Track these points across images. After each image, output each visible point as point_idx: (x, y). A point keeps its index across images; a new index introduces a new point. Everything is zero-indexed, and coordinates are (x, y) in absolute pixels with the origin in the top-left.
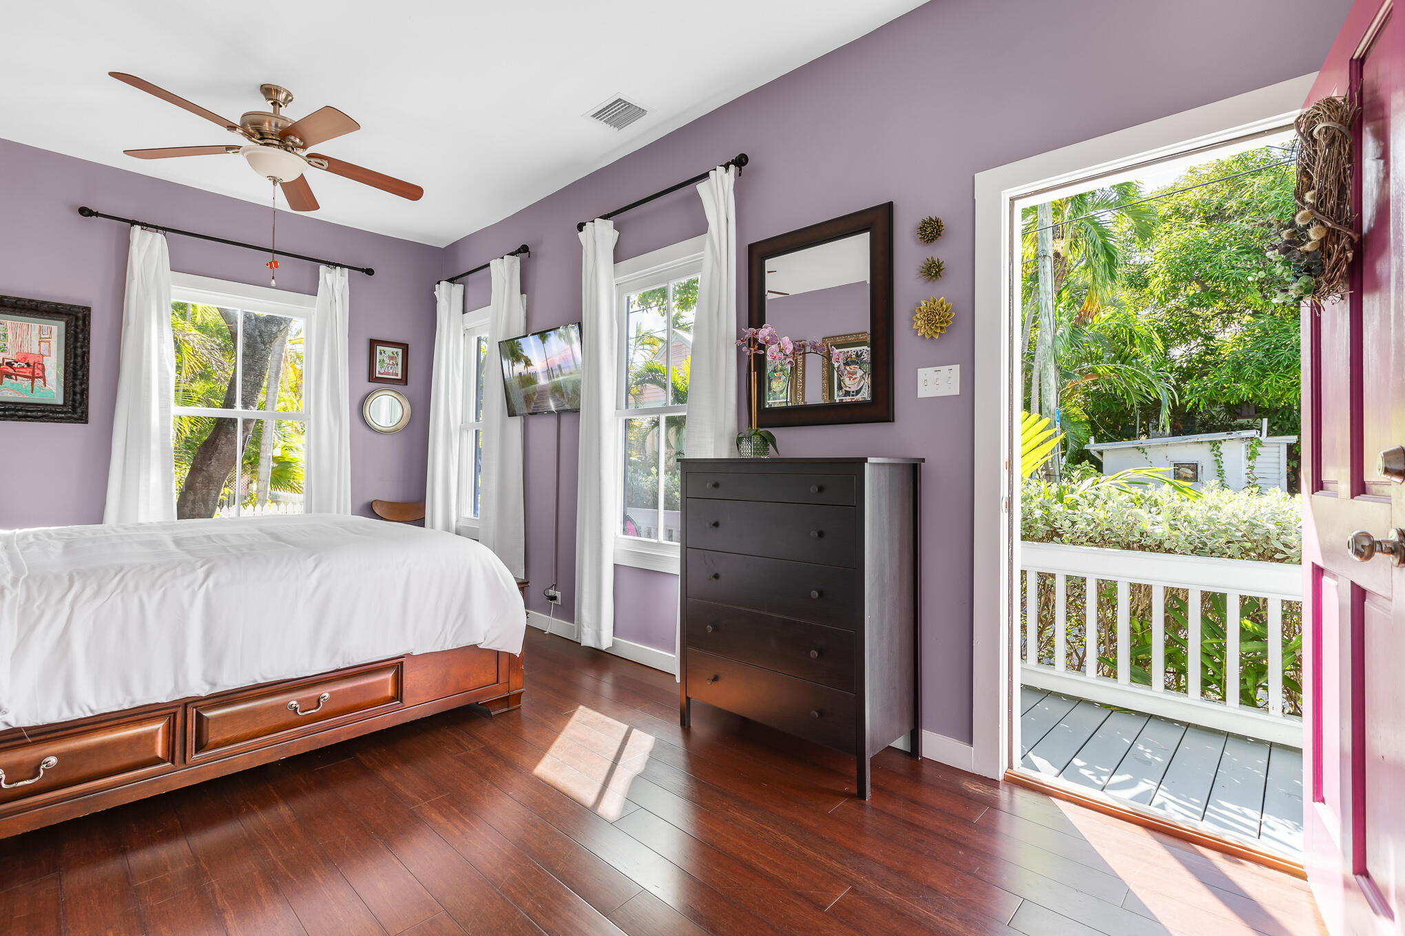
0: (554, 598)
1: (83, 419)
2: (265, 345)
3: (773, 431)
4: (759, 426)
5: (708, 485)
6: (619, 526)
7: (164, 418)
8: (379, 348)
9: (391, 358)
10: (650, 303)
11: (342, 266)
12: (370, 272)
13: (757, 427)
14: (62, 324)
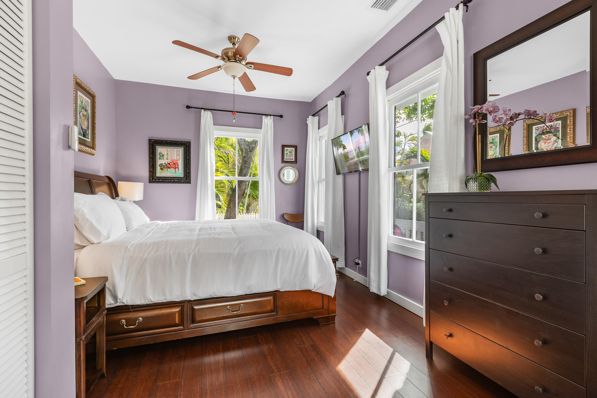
0: (358, 264)
1: (189, 182)
2: (251, 152)
3: (494, 174)
4: (483, 170)
5: (444, 210)
6: (391, 230)
7: (212, 181)
8: (286, 148)
9: (290, 152)
10: (412, 118)
11: (270, 115)
12: (281, 116)
13: (481, 172)
14: (183, 148)
